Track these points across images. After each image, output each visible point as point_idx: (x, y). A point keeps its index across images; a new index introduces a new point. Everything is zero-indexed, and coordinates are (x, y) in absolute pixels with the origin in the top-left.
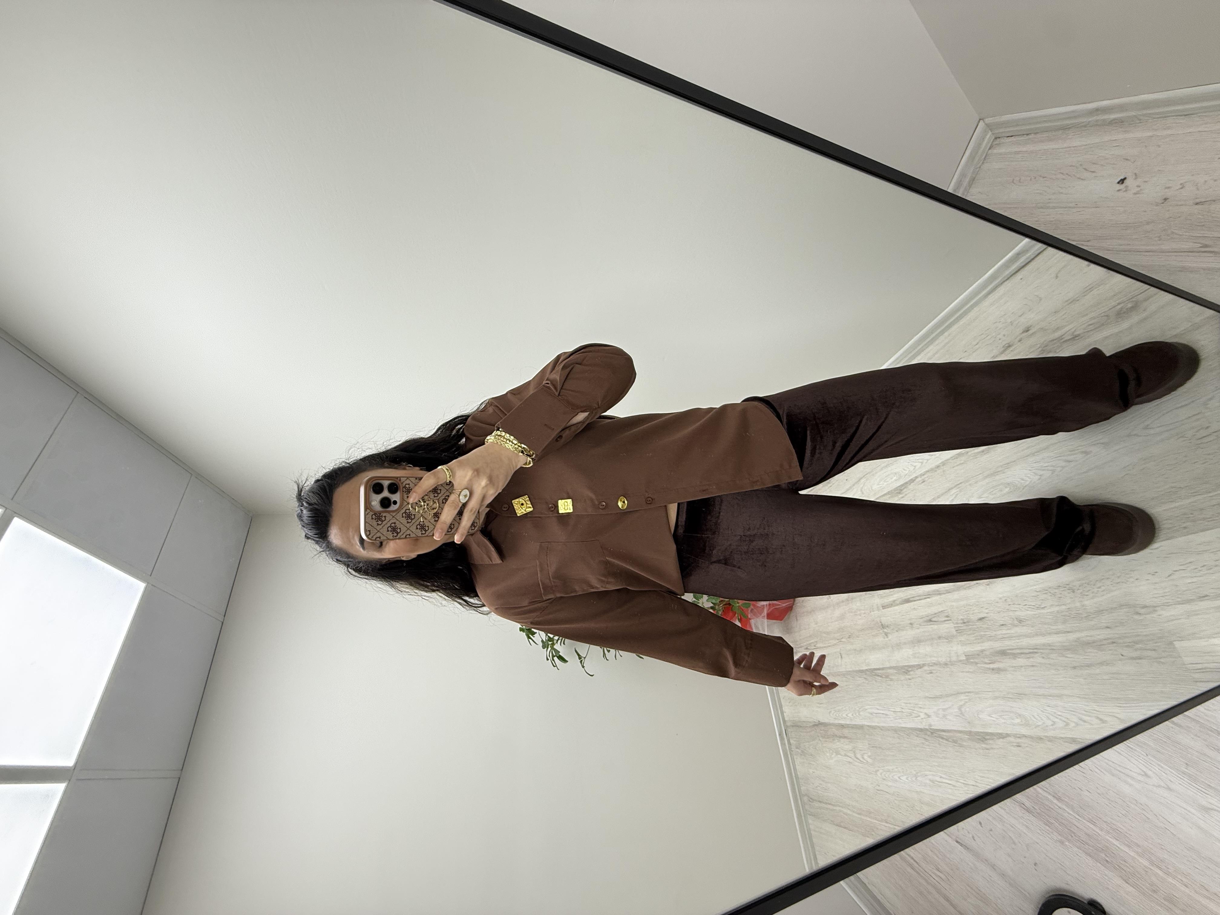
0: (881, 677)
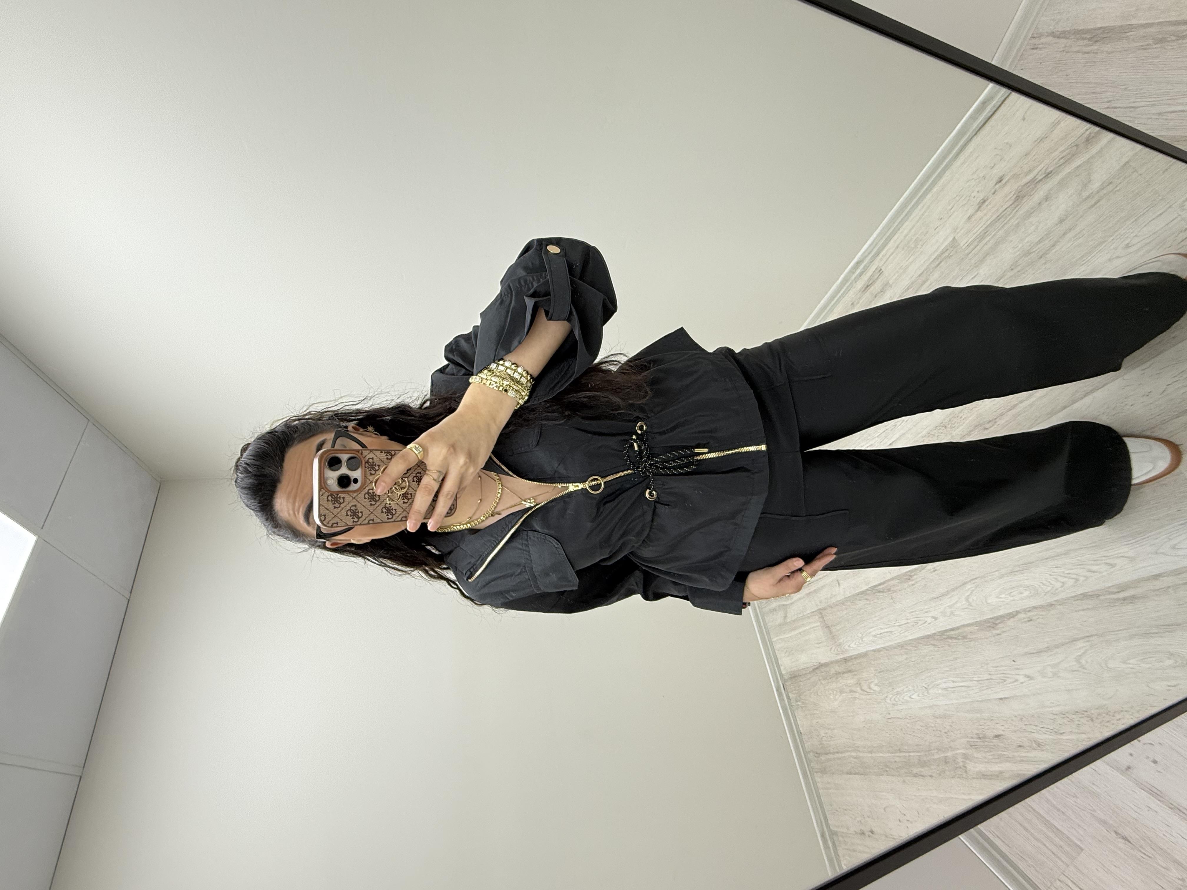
0: (883, 592)
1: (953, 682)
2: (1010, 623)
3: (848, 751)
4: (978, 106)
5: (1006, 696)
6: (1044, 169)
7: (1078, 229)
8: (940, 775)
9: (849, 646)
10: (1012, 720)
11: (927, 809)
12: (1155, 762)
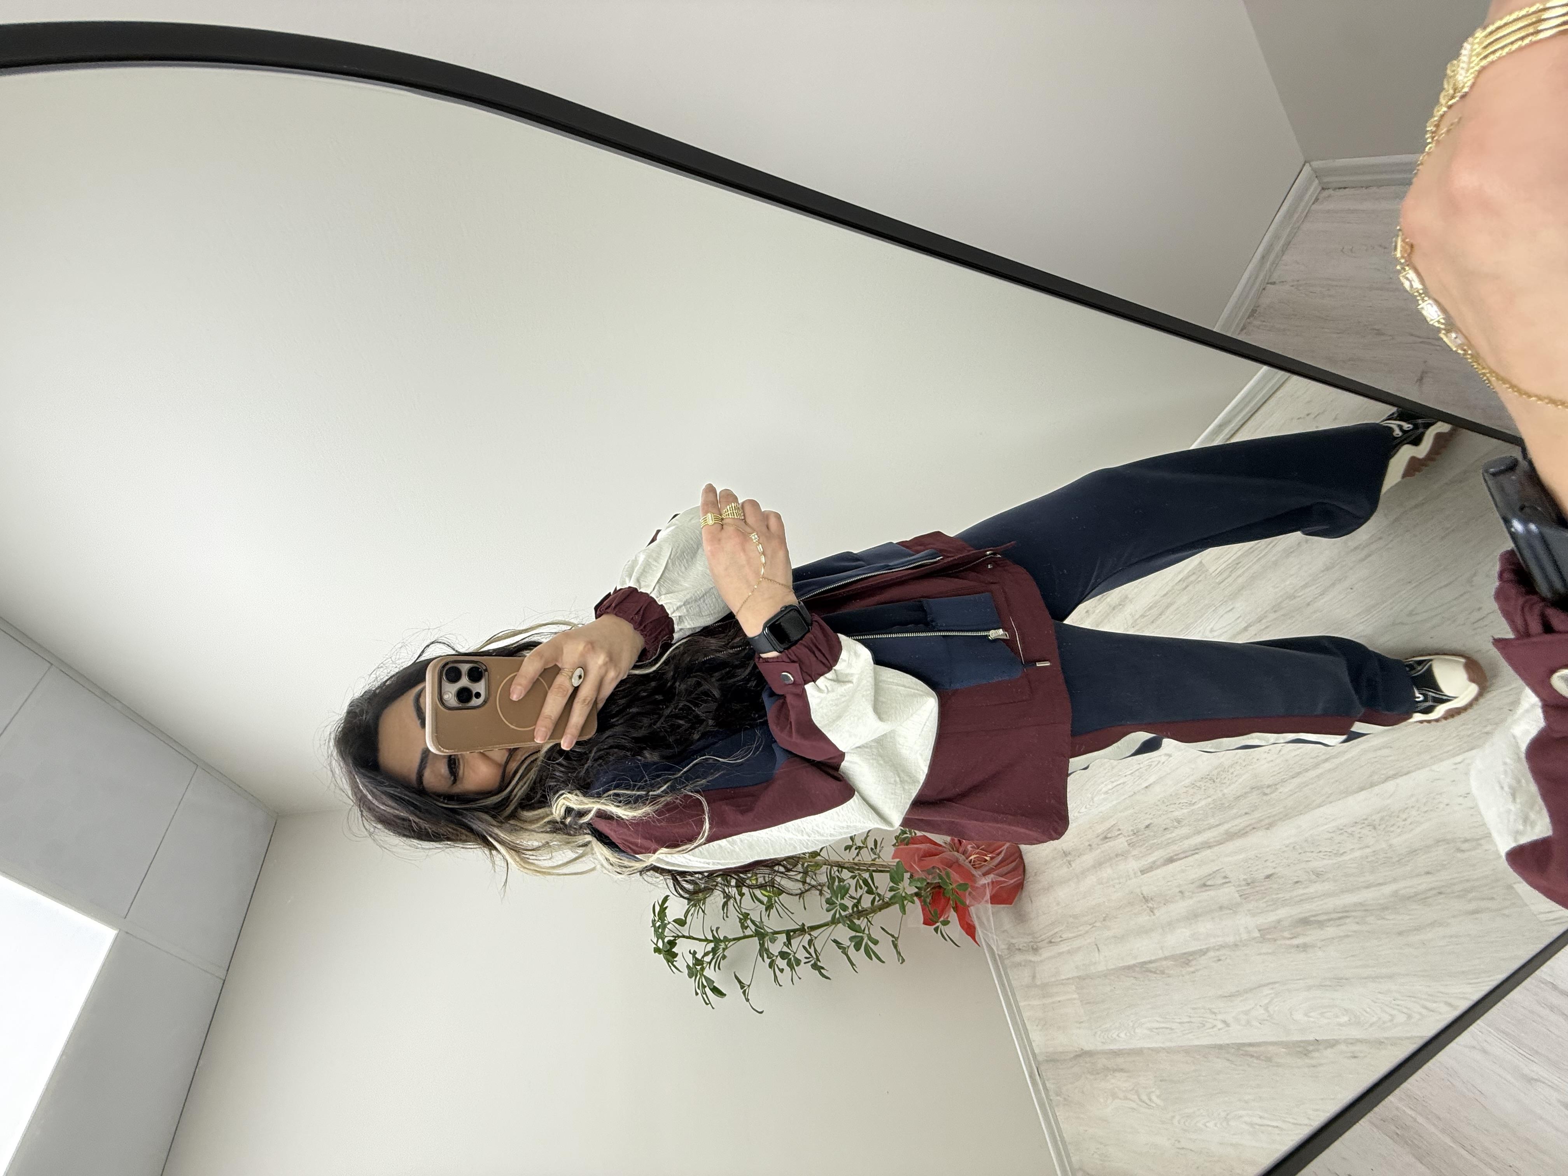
0: (1155, 973)
2: (1329, 1052)
9: (1118, 1037)
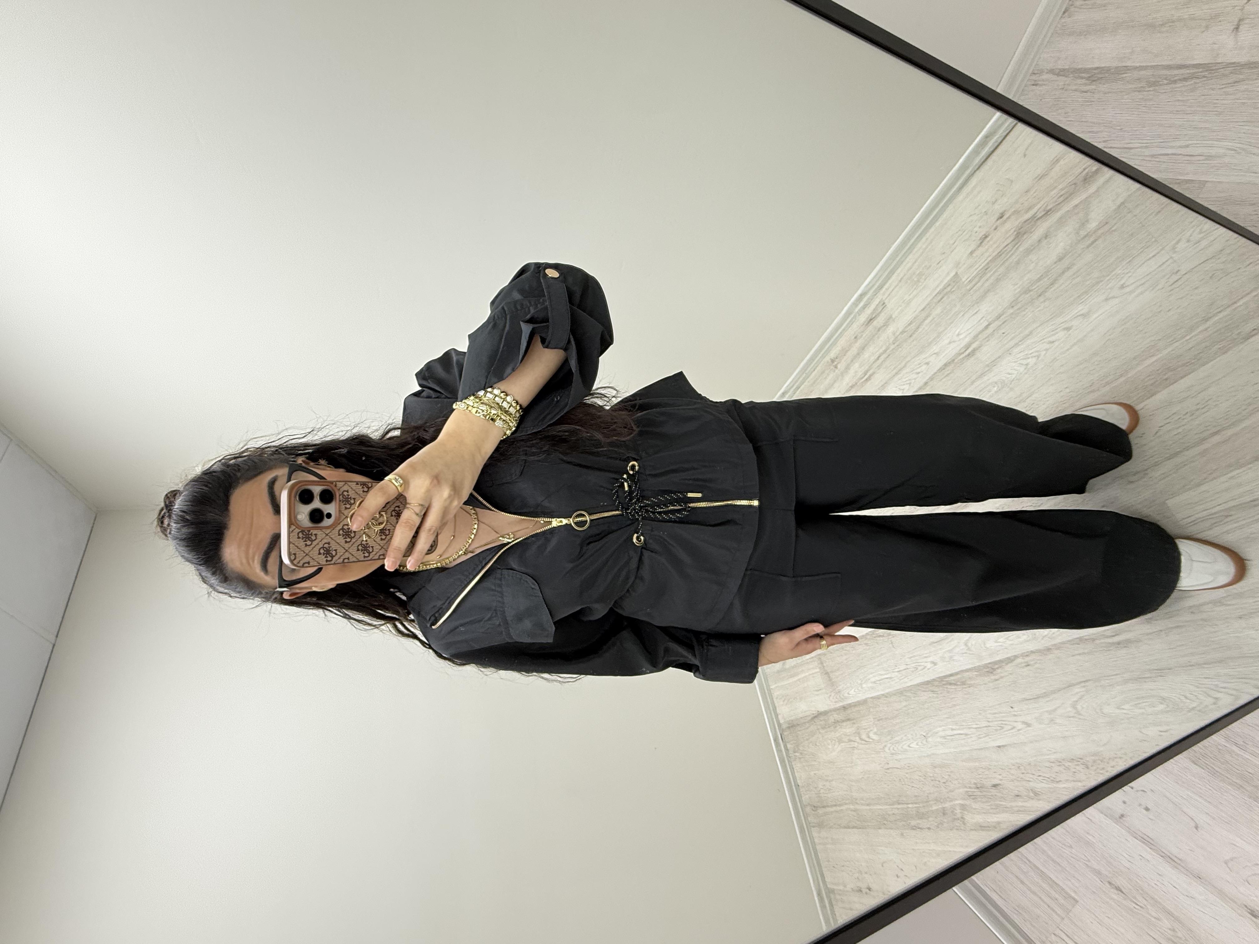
1: (952, 730)
2: (1009, 668)
3: (846, 804)
4: (980, 141)
5: (1003, 744)
6: (1044, 206)
7: (1075, 268)
8: (938, 827)
9: (849, 694)
10: (1010, 769)
11: (925, 864)
12: (1147, 809)
